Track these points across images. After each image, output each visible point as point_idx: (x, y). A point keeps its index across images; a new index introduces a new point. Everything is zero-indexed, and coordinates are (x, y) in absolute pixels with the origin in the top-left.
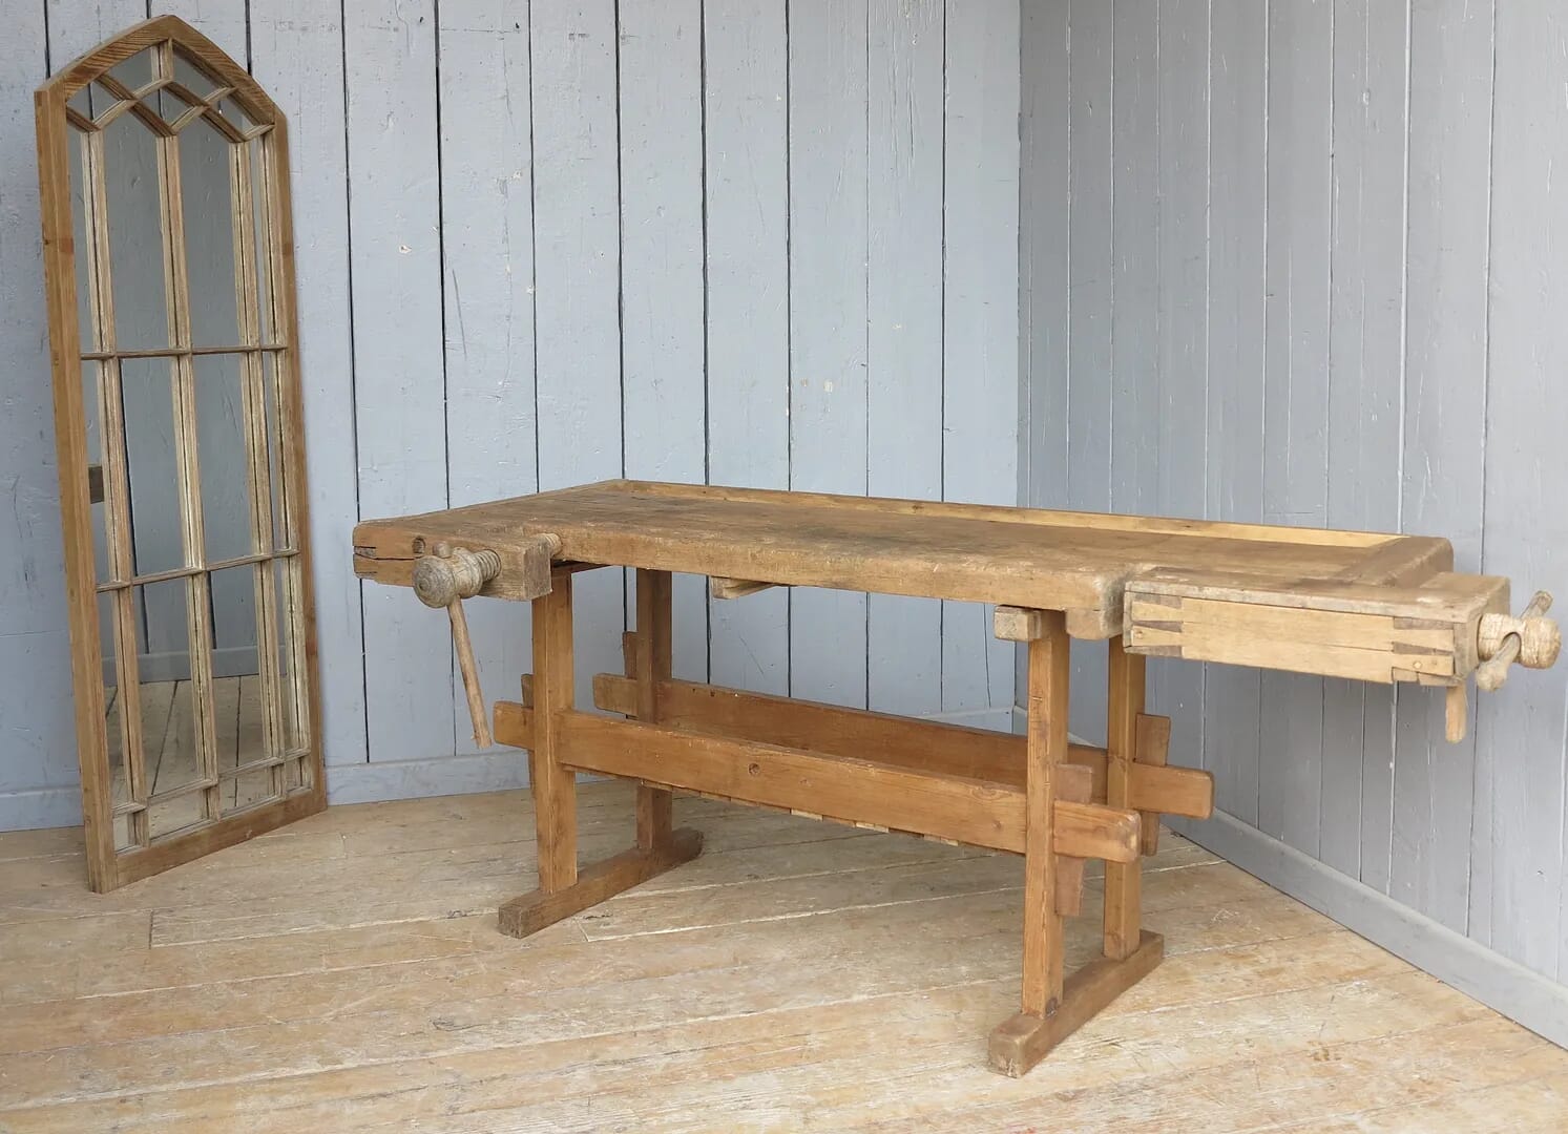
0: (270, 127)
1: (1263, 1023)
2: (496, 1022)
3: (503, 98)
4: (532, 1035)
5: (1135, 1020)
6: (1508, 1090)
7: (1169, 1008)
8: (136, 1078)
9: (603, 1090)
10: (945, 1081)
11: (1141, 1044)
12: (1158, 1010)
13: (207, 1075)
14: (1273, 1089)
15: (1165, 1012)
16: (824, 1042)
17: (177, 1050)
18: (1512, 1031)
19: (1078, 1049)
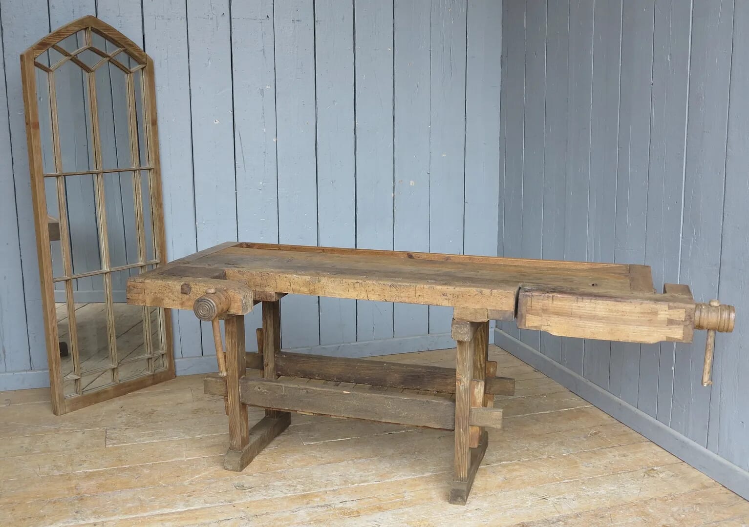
0: (145, 65)
1: (612, 488)
2: (263, 486)
3: (261, 51)
4: (279, 492)
5: (554, 486)
6: (726, 523)
7: (570, 480)
8: (100, 513)
9: (313, 520)
10: (468, 517)
11: (557, 499)
12: (564, 481)
13: (133, 512)
14: (618, 522)
15: (567, 482)
16: (413, 496)
17: (119, 499)
18: (727, 493)
19: (528, 501)
